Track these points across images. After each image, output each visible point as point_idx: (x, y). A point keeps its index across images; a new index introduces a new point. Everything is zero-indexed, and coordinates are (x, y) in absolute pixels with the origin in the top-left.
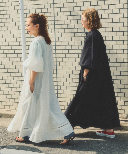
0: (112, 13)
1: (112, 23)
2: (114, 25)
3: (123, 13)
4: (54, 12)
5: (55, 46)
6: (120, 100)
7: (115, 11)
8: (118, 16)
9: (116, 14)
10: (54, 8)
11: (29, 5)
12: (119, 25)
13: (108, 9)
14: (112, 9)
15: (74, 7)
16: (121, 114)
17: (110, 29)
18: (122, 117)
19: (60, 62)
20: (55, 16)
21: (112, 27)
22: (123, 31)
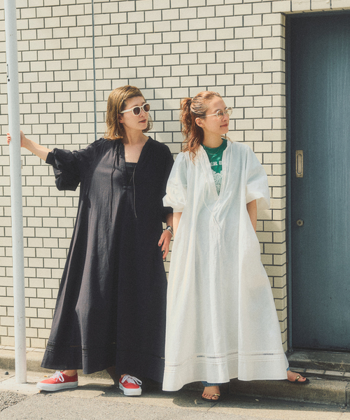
0: (244, 96)
1: (244, 119)
2: (247, 124)
3: (272, 95)
4: (94, 90)
7: (251, 90)
8: (260, 101)
9: (253, 96)
10: (94, 80)
11: (30, 72)
12: (260, 124)
13: (234, 85)
14: (244, 85)
15: (146, 78)
20: (97, 100)
21: (244, 130)
22: (272, 141)
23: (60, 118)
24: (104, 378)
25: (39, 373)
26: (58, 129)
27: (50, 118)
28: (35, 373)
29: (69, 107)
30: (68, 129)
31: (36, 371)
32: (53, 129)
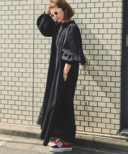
0: (104, 7)
1: (103, 18)
2: (105, 21)
3: (117, 7)
4: (34, 5)
5: (34, 45)
6: (110, 112)
8: (111, 10)
9: (108, 7)
12: (111, 21)
13: (99, 2)
14: (104, 2)
16: (110, 129)
17: (100, 26)
18: (111, 133)
19: (38, 63)
21: (103, 23)
22: (116, 29)
23: (18, 17)
24: (34, 138)
25: (4, 135)
26: (17, 22)
27: (13, 17)
28: (2, 135)
29: (22, 12)
30: (21, 22)
31: (2, 134)
32: (15, 22)
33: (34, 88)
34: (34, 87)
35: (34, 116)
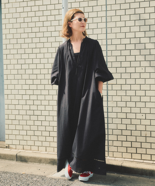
33: (109, 113)
34: (109, 111)
35: (109, 145)
